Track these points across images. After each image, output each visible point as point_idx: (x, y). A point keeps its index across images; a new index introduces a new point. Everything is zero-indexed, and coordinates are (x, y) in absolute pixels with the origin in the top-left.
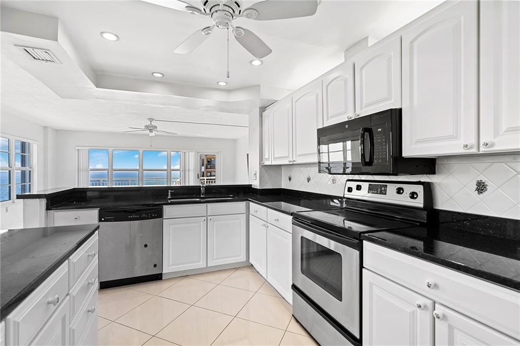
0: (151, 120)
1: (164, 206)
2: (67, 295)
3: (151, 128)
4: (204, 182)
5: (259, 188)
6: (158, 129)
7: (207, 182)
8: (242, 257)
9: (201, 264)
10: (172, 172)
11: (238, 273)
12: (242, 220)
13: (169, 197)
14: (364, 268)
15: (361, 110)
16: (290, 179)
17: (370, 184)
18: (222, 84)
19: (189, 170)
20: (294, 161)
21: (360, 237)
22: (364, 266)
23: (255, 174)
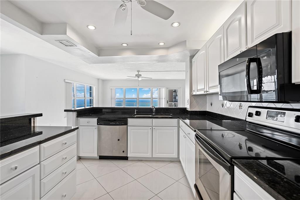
0: (138, 71)
1: (128, 119)
2: (39, 164)
3: (138, 76)
4: (172, 105)
5: (189, 110)
6: (142, 76)
7: (174, 105)
8: (174, 154)
9: (149, 155)
10: (153, 99)
11: (172, 165)
12: (175, 130)
13: (135, 114)
14: (235, 192)
15: (252, 43)
16: (211, 104)
17: (268, 111)
18: (162, 44)
19: (162, 99)
20: (207, 91)
21: (231, 162)
22: (235, 190)
23: (188, 101)
